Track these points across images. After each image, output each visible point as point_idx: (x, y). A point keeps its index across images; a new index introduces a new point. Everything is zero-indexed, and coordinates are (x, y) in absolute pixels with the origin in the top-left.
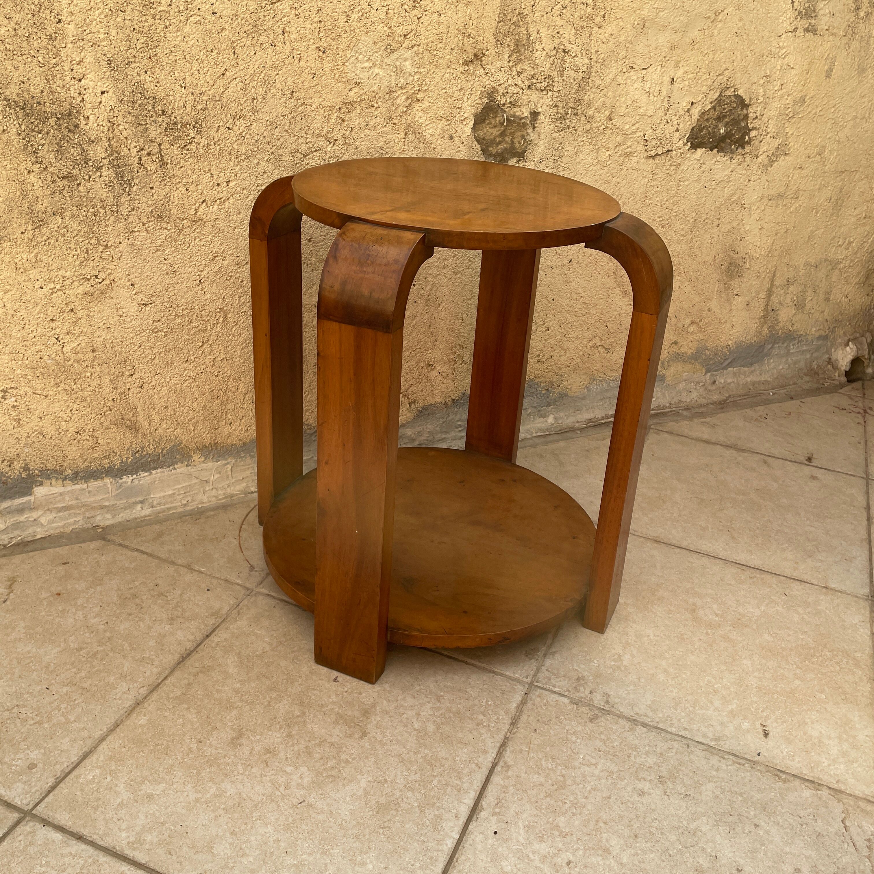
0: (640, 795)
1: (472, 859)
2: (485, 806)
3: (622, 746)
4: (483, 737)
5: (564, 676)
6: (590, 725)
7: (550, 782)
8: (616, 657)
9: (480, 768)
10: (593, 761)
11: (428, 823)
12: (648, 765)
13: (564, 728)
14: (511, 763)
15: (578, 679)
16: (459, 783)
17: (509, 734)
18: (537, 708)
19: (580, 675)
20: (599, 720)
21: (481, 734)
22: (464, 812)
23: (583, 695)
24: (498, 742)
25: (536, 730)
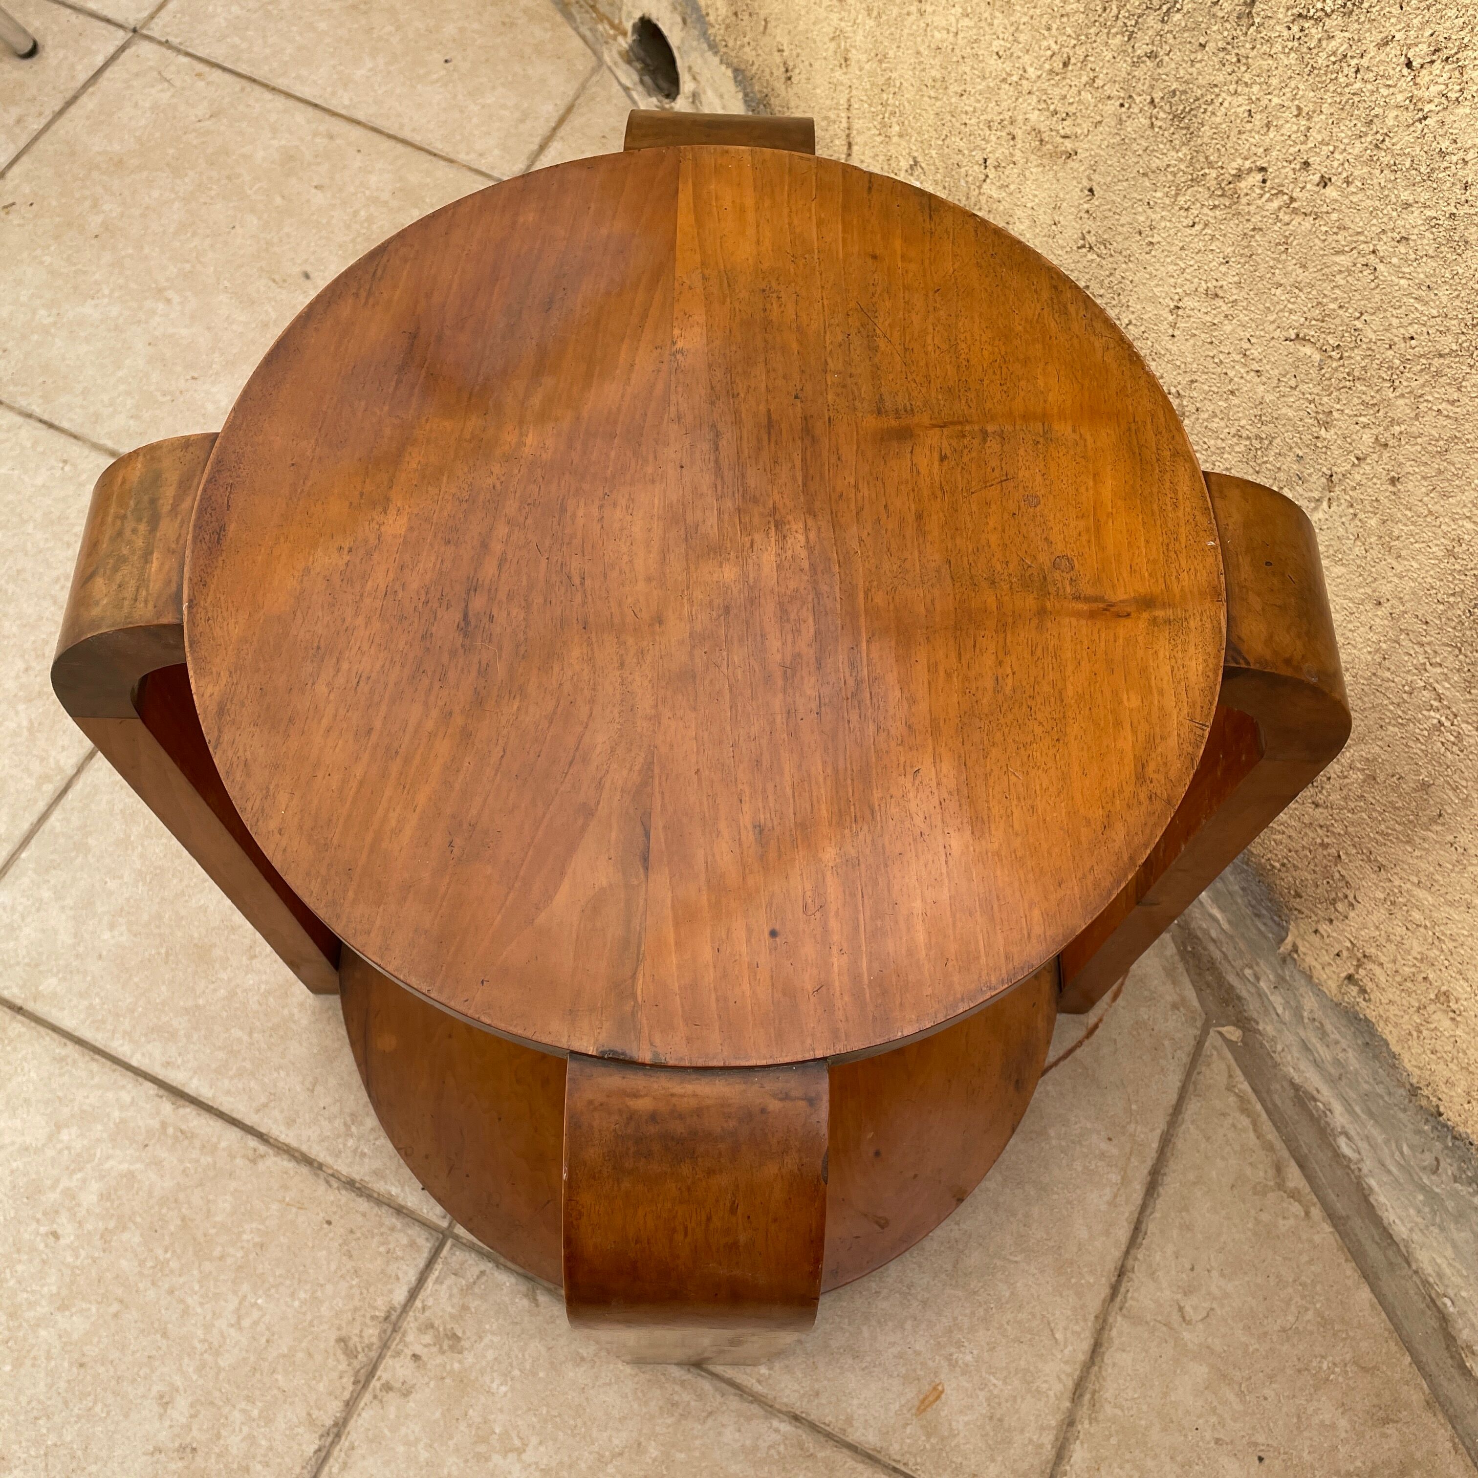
0: (162, 1397)
1: (92, 1083)
2: (182, 1111)
3: (275, 1392)
4: (325, 1123)
5: (465, 1308)
6: (333, 1336)
7: (213, 1231)
8: (517, 1443)
9: (258, 1111)
10: (246, 1323)
11: (165, 1019)
12: (224, 1433)
13: (329, 1281)
14: (261, 1166)
15: (455, 1337)
16: (231, 1073)
17: (330, 1172)
18: (382, 1234)
19: (465, 1344)
20: (342, 1357)
21: (330, 1120)
22: (176, 1077)
23: (410, 1337)
24: (310, 1147)
25: (329, 1223)
